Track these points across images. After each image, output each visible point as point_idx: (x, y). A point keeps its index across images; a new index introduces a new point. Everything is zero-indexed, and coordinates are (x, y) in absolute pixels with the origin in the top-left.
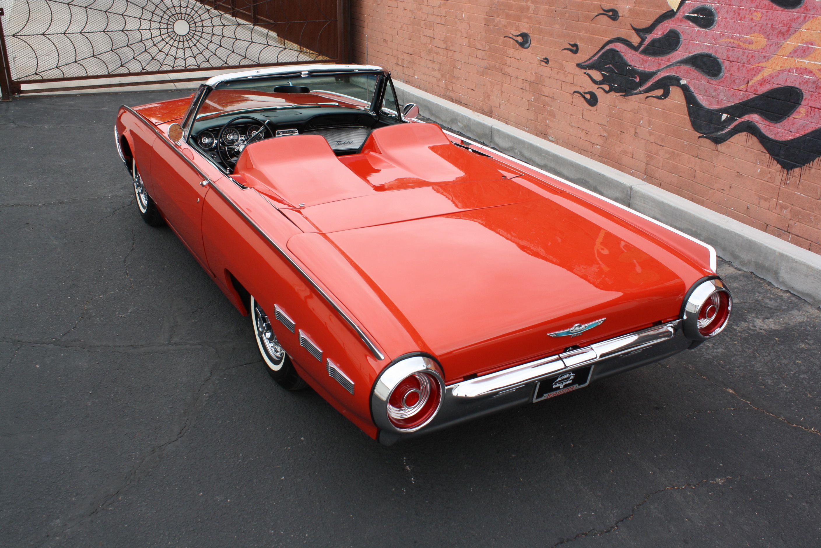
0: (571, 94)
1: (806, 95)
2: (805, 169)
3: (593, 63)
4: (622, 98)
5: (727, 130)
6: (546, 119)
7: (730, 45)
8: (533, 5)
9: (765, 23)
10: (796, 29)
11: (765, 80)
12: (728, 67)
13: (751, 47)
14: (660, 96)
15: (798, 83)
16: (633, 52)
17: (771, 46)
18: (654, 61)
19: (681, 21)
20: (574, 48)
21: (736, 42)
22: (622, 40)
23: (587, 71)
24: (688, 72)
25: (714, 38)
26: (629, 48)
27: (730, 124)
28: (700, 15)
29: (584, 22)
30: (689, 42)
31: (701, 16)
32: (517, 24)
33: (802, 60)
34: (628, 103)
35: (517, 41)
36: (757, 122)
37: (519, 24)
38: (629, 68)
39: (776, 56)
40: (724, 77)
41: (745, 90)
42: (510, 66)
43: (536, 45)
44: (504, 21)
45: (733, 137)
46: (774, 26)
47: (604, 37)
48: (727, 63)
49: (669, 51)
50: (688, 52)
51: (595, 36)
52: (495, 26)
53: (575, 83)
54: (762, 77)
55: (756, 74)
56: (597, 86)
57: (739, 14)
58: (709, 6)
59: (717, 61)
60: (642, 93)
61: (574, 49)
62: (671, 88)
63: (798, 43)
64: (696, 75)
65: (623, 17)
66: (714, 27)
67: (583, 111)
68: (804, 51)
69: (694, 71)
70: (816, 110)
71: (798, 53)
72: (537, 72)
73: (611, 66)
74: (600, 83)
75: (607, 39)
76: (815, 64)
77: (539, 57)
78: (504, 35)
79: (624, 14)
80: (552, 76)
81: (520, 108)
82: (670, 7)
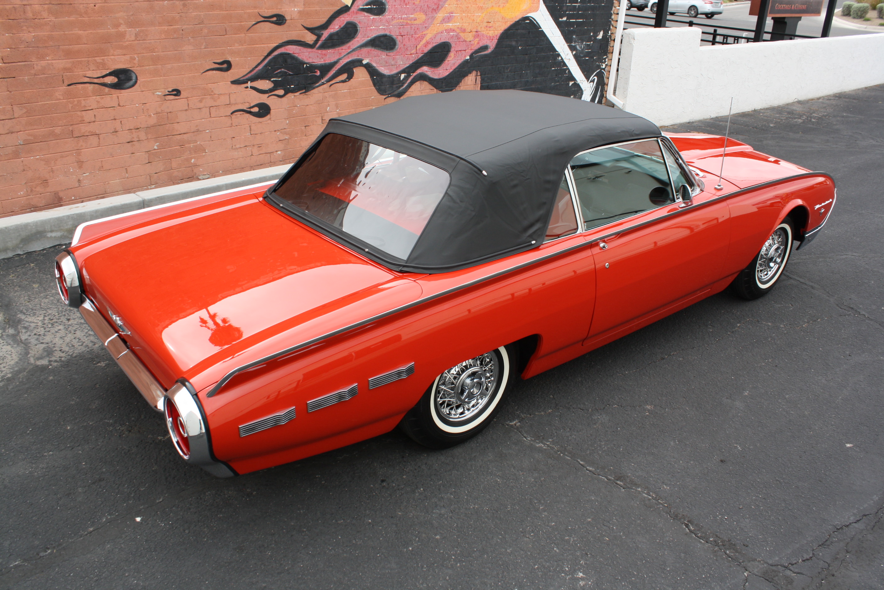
0: (230, 116)
1: (453, 45)
3: (256, 74)
4: (301, 96)
5: (406, 85)
6: (188, 160)
7: (400, 24)
8: (133, 29)
9: (423, 4)
10: (443, 6)
11: (428, 43)
13: (416, 22)
14: (345, 80)
15: (448, 39)
16: (309, 50)
17: (428, 19)
18: (334, 52)
19: (357, 13)
20: (225, 66)
21: (405, 21)
22: (294, 42)
23: (249, 84)
24: (368, 52)
25: (387, 22)
26: (303, 47)
27: (408, 80)
29: (236, 34)
30: (367, 29)
31: (374, 7)
32: (99, 61)
33: (448, 24)
34: (310, 97)
35: (103, 84)
36: (426, 71)
37: (103, 59)
38: (306, 66)
39: (432, 25)
40: (399, 48)
41: (415, 53)
42: (94, 122)
43: (149, 79)
44: (61, 63)
45: (411, 87)
46: (429, 6)
47: (270, 44)
48: (400, 37)
49: (348, 40)
50: (366, 37)
51: (255, 46)
53: (233, 101)
54: (425, 41)
55: (421, 40)
56: (267, 95)
57: (404, 1)
59: (392, 38)
60: (325, 84)
61: (226, 66)
62: (355, 70)
63: (444, 14)
64: (376, 53)
65: (291, 20)
66: (386, 13)
67: (250, 126)
68: (449, 19)
69: (374, 51)
70: (459, 52)
71: (446, 20)
72: (160, 111)
73: (283, 70)
74: (271, 90)
75: (275, 45)
76: (455, 25)
77: (159, 92)
78: (67, 83)
79: (292, 17)
80: (190, 107)
81: (128, 169)
82: (344, 4)
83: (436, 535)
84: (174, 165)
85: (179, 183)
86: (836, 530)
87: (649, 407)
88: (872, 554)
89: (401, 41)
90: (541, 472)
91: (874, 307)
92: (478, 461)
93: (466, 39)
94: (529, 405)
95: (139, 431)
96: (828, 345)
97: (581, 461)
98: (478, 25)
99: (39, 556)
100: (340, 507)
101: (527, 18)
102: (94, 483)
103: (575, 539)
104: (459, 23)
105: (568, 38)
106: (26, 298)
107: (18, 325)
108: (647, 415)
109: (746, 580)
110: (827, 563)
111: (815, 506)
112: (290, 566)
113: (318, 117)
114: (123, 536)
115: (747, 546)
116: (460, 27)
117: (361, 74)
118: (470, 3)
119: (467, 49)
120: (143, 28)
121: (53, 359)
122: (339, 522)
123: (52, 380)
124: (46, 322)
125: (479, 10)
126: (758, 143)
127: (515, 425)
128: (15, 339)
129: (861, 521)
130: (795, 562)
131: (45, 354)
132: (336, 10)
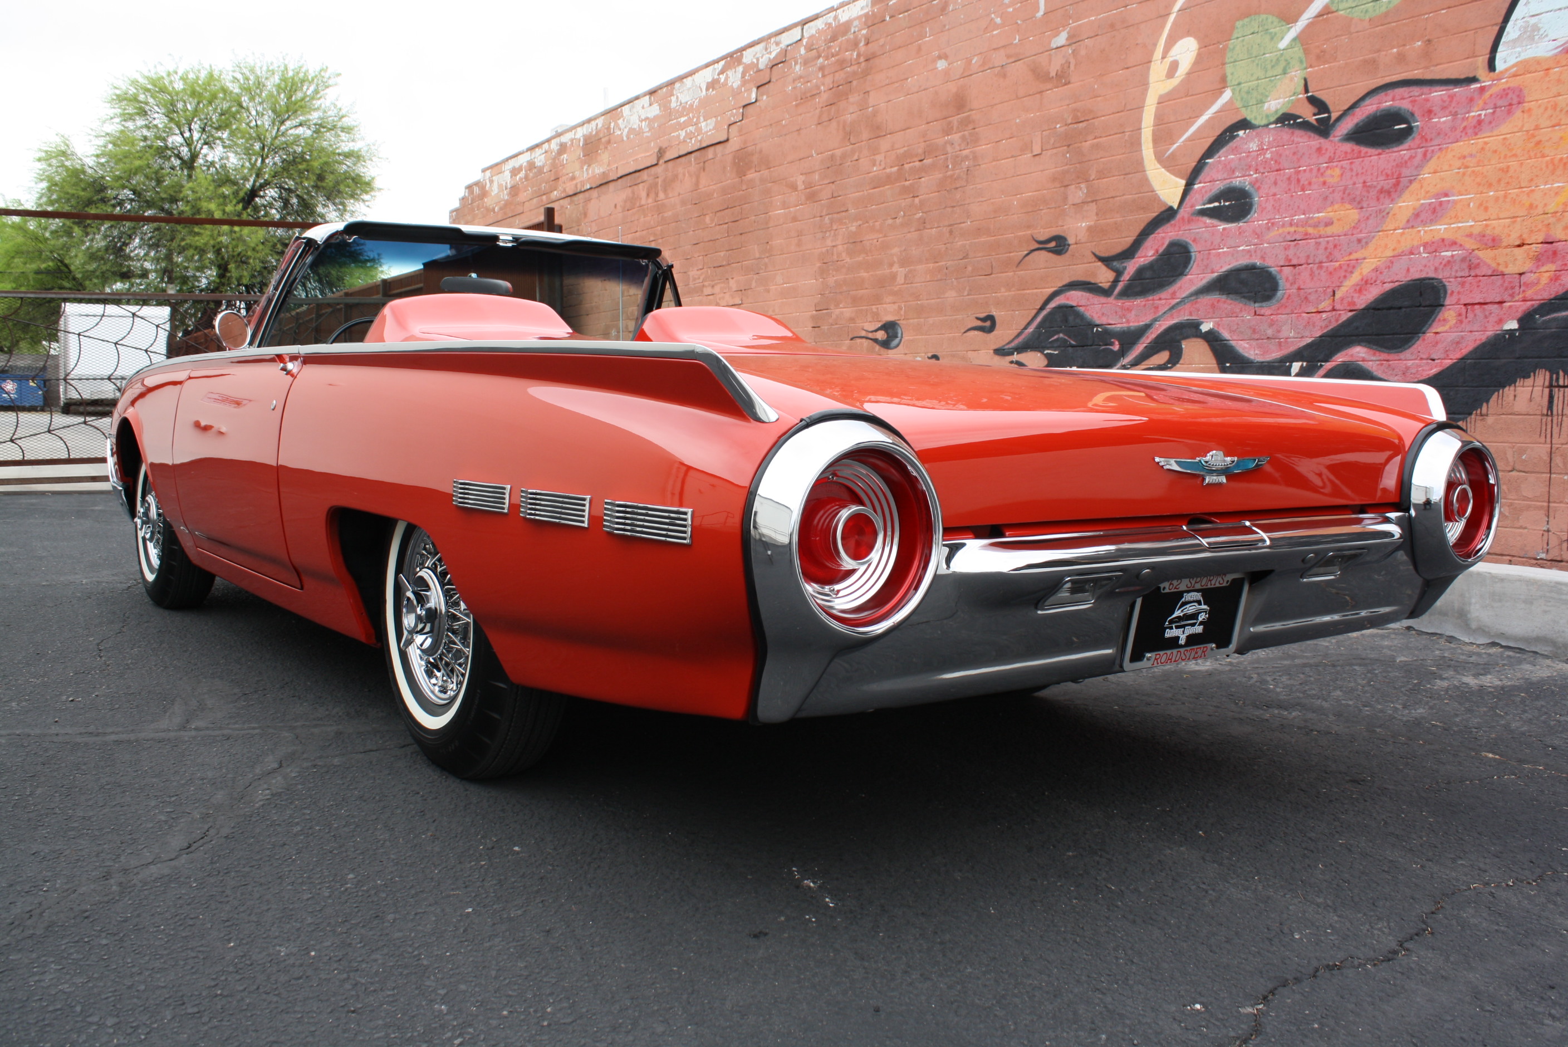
1: (1452, 286)
2: (1473, 420)
3: (1025, 340)
7: (1289, 238)
8: (903, 269)
9: (1351, 182)
10: (1412, 178)
11: (1366, 282)
12: (1291, 278)
13: (1329, 230)
14: (1164, 364)
15: (1433, 268)
16: (1103, 299)
17: (1368, 218)
18: (1145, 305)
19: (1190, 221)
20: (988, 324)
21: (1300, 229)
22: (1078, 285)
23: (1016, 357)
24: (1213, 306)
25: (1256, 234)
26: (1094, 294)
28: (1224, 202)
29: (1002, 273)
30: (1209, 254)
31: (1227, 204)
32: (875, 310)
33: (1432, 228)
35: (875, 341)
36: (1364, 359)
37: (877, 309)
38: (1097, 330)
39: (1380, 233)
40: (1286, 296)
41: (1330, 308)
43: (911, 338)
44: (848, 312)
46: (1368, 184)
47: (1044, 288)
48: (1287, 270)
49: (1172, 279)
50: (1209, 271)
51: (1025, 291)
52: (832, 325)
54: (1360, 277)
55: (1348, 275)
57: (1298, 181)
58: (1240, 182)
59: (1267, 272)
61: (988, 325)
62: (1184, 345)
63: (1419, 200)
64: (1229, 307)
65: (1076, 244)
66: (1254, 215)
68: (1434, 211)
69: (1225, 302)
70: (1476, 307)
71: (1423, 216)
73: (1061, 335)
75: (1050, 291)
76: (1459, 228)
78: (851, 336)
79: (1077, 239)
82: (1165, 204)
93: (1501, 268)
98: (1552, 220)
104: (1474, 220)
116: (1476, 231)
117: (1196, 355)
118: (1515, 155)
119: (1506, 297)
120: (912, 268)
125: (1553, 172)
132: (1150, 219)
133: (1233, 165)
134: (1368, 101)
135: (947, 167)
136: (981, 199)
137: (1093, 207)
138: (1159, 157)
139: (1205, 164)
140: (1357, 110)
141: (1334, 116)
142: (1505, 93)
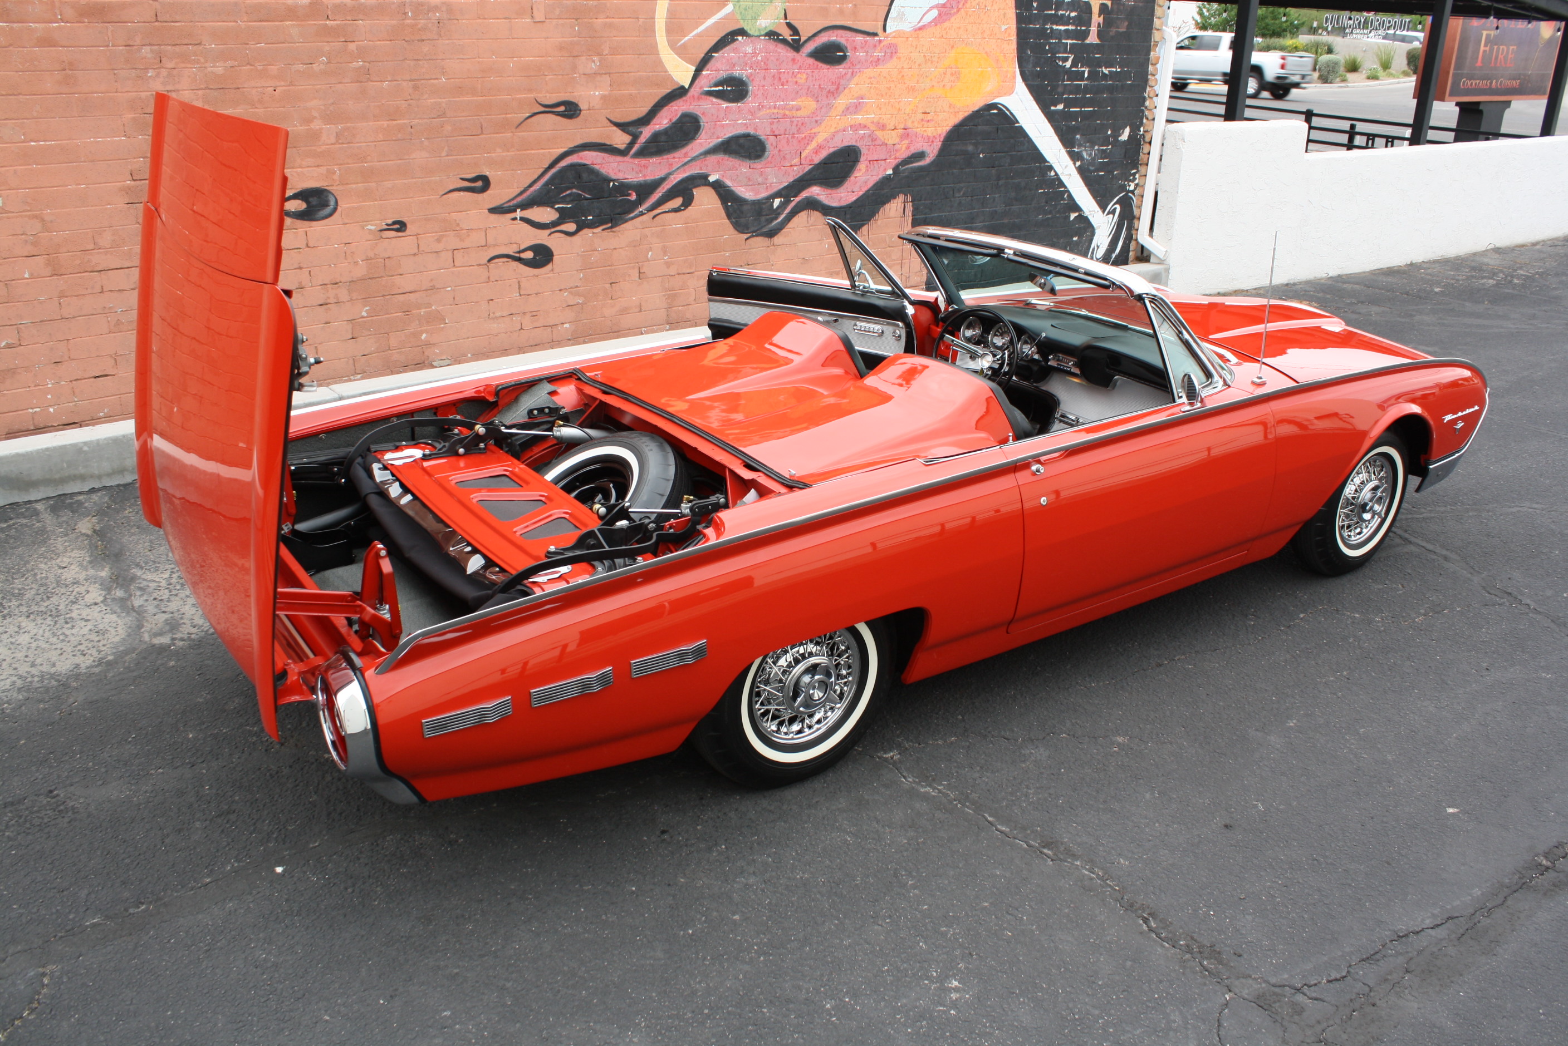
0: (486, 265)
1: (864, 151)
3: (530, 197)
4: (605, 233)
5: (783, 216)
6: (416, 335)
7: (773, 117)
8: (333, 126)
9: (812, 84)
10: (846, 86)
11: (820, 148)
13: (799, 114)
14: (678, 208)
15: (854, 140)
16: (619, 158)
17: (821, 108)
18: (659, 163)
19: (699, 98)
20: (479, 184)
21: (781, 112)
22: (594, 147)
23: (519, 213)
24: (719, 162)
25: (751, 113)
26: (609, 154)
27: (785, 208)
28: (727, 87)
29: (497, 133)
30: (715, 124)
31: (729, 89)
33: (855, 117)
34: (619, 236)
36: (818, 194)
38: (614, 184)
39: (828, 118)
40: (770, 156)
41: (798, 164)
43: (355, 205)
45: (793, 220)
46: (822, 87)
47: (553, 149)
48: (772, 138)
49: (684, 142)
50: (715, 137)
51: (528, 152)
53: (490, 241)
54: (816, 145)
55: (809, 143)
56: (548, 232)
57: (780, 79)
58: (739, 74)
59: (758, 139)
60: (644, 214)
61: (481, 184)
62: (695, 192)
63: (848, 100)
64: (731, 163)
65: (589, 109)
66: (749, 99)
67: (519, 282)
68: (856, 107)
69: (727, 160)
70: (875, 162)
71: (851, 109)
72: (372, 256)
73: (574, 190)
74: (554, 224)
75: (562, 150)
76: (868, 118)
77: (372, 225)
79: (591, 105)
80: (421, 249)
81: (320, 348)
82: (678, 83)
83: (734, 914)
84: (393, 342)
85: (401, 372)
86: (1396, 938)
87: (1120, 739)
88: (1448, 976)
89: (774, 144)
90: (920, 830)
91: (1549, 593)
92: (821, 809)
93: (886, 141)
94: (920, 728)
95: (296, 745)
96: (1454, 652)
97: (990, 816)
98: (907, 117)
99: (127, 914)
100: (590, 867)
101: (994, 106)
102: (220, 816)
103: (958, 931)
104: (874, 114)
105: (1067, 139)
106: (146, 544)
107: (130, 585)
108: (1115, 751)
109: (1227, 1004)
110: (1369, 986)
111: (1370, 901)
112: (499, 947)
113: (633, 268)
114: (254, 892)
115: (1240, 956)
116: (875, 121)
117: (705, 199)
118: (893, 81)
119: (888, 157)
120: (349, 125)
121: (178, 635)
122: (586, 888)
123: (173, 666)
124: (174, 581)
125: (908, 93)
126: (1403, 320)
127: (892, 758)
128: (124, 605)
129: (1443, 926)
130: (1316, 982)
131: (168, 628)
132: (664, 94)
133: (734, 61)
134: (823, 34)
135: (405, 14)
136: (462, 56)
137: (607, 78)
138: (672, 45)
139: (712, 57)
140: (816, 38)
141: (803, 39)
142: (890, 46)
